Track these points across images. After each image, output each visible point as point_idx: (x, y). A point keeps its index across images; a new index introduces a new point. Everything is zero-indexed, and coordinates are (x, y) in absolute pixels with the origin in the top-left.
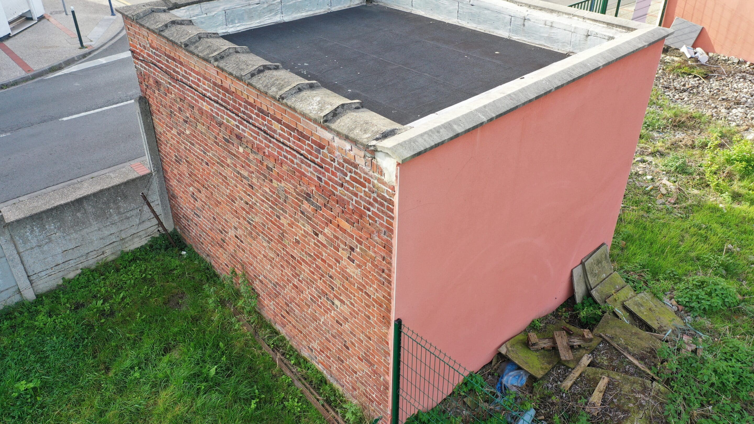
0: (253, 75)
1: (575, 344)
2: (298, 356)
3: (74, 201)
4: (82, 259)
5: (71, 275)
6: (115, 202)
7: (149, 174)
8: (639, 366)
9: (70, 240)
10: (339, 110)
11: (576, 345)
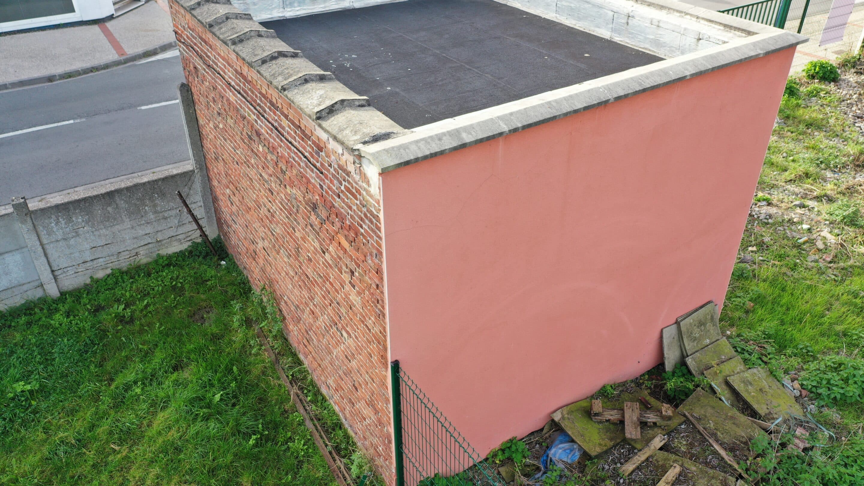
0: (264, 62)
1: (649, 420)
2: (318, 393)
3: (105, 193)
4: (114, 259)
5: (100, 274)
6: (151, 199)
7: (191, 171)
8: (726, 458)
9: (99, 236)
10: (337, 107)
11: (650, 422)
